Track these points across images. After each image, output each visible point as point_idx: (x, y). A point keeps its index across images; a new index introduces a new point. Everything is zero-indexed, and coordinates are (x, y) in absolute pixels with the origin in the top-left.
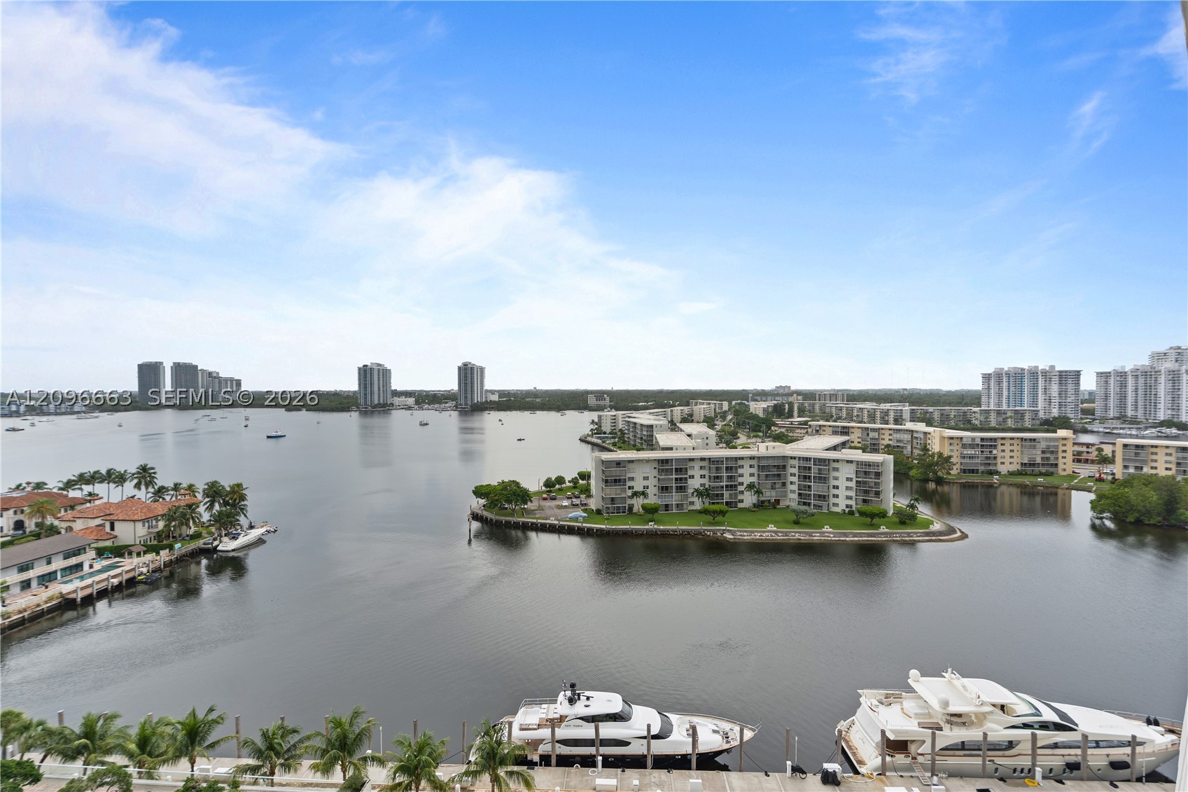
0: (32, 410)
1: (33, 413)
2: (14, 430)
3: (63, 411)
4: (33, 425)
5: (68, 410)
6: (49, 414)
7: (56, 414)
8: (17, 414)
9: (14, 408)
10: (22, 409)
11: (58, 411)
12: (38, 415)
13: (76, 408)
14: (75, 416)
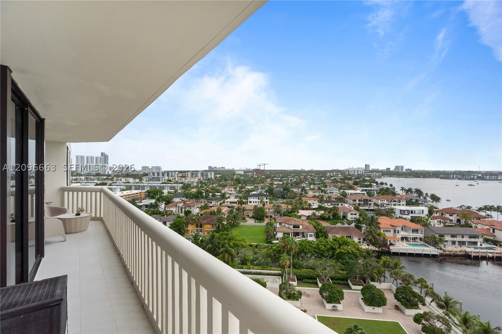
0: (479, 178)
1: (480, 179)
2: (471, 185)
3: (493, 179)
4: (478, 184)
5: (495, 179)
6: (487, 180)
7: (490, 180)
8: (473, 179)
9: (472, 177)
10: (475, 177)
11: (491, 179)
12: (482, 180)
13: (499, 178)
14: (498, 181)
